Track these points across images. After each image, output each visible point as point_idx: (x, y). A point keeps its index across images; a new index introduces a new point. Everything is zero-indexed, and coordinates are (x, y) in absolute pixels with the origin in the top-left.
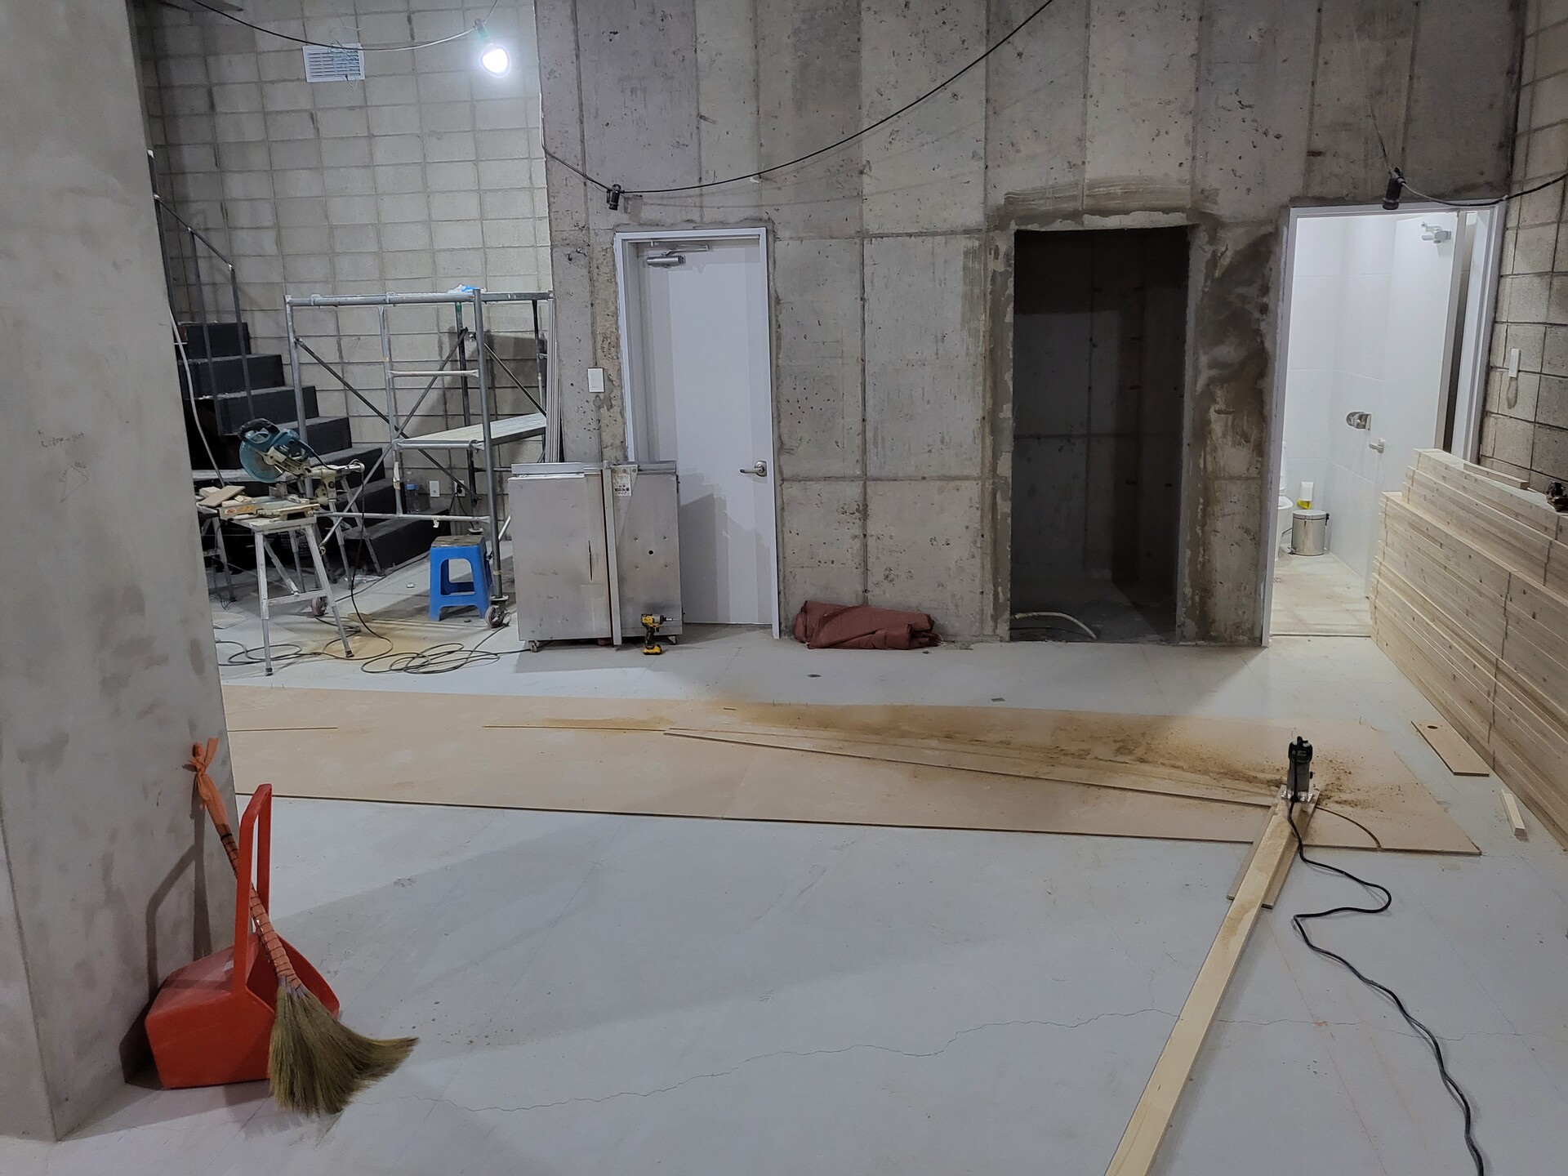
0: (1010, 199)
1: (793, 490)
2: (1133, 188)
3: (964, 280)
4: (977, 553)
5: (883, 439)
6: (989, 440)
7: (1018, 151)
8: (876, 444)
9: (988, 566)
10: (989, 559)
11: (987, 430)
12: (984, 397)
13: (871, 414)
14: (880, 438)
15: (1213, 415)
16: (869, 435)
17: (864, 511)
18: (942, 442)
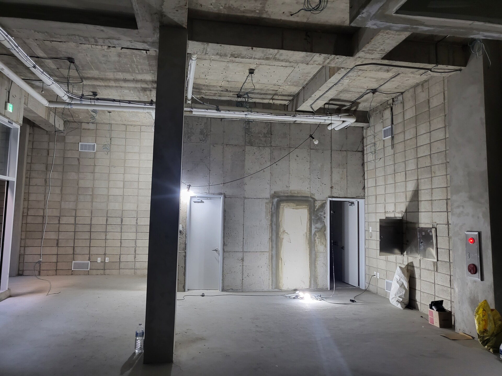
0: (275, 193)
1: (226, 254)
2: (299, 192)
3: (266, 209)
4: (268, 269)
5: (248, 242)
6: (271, 243)
7: (277, 183)
8: (246, 244)
9: (270, 273)
10: (271, 271)
11: (270, 241)
12: (269, 234)
13: (245, 237)
14: (247, 242)
15: (316, 239)
16: (244, 242)
17: (243, 260)
18: (261, 244)
